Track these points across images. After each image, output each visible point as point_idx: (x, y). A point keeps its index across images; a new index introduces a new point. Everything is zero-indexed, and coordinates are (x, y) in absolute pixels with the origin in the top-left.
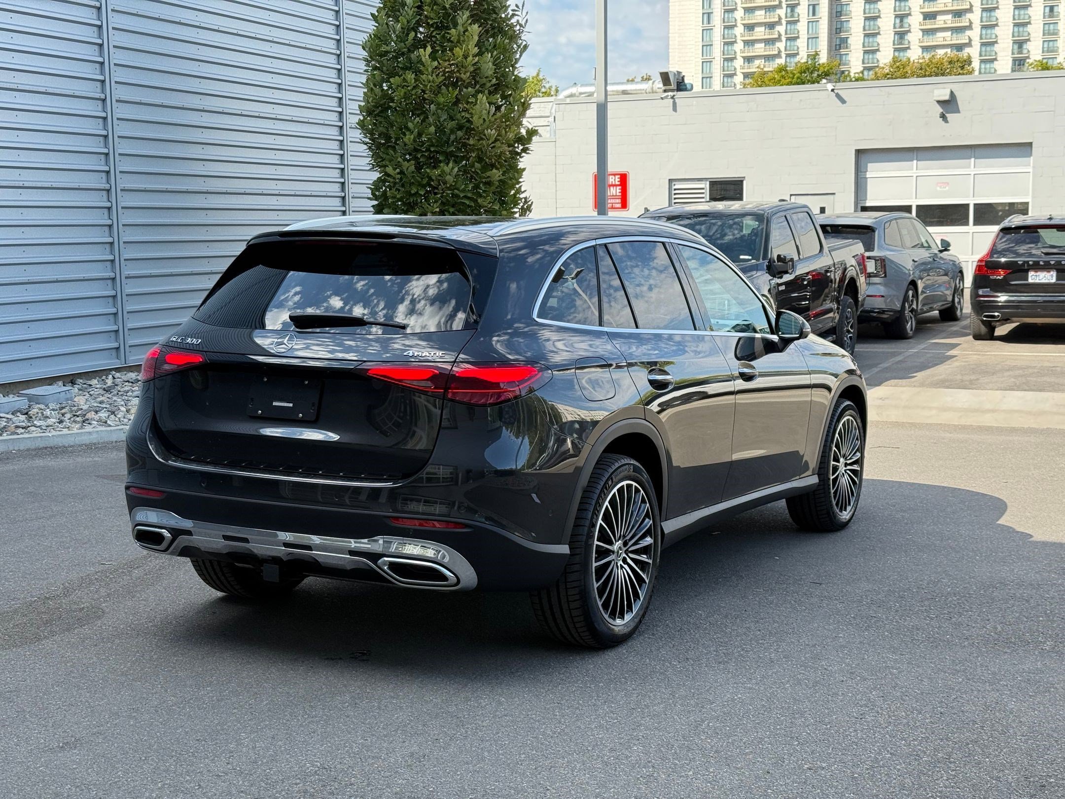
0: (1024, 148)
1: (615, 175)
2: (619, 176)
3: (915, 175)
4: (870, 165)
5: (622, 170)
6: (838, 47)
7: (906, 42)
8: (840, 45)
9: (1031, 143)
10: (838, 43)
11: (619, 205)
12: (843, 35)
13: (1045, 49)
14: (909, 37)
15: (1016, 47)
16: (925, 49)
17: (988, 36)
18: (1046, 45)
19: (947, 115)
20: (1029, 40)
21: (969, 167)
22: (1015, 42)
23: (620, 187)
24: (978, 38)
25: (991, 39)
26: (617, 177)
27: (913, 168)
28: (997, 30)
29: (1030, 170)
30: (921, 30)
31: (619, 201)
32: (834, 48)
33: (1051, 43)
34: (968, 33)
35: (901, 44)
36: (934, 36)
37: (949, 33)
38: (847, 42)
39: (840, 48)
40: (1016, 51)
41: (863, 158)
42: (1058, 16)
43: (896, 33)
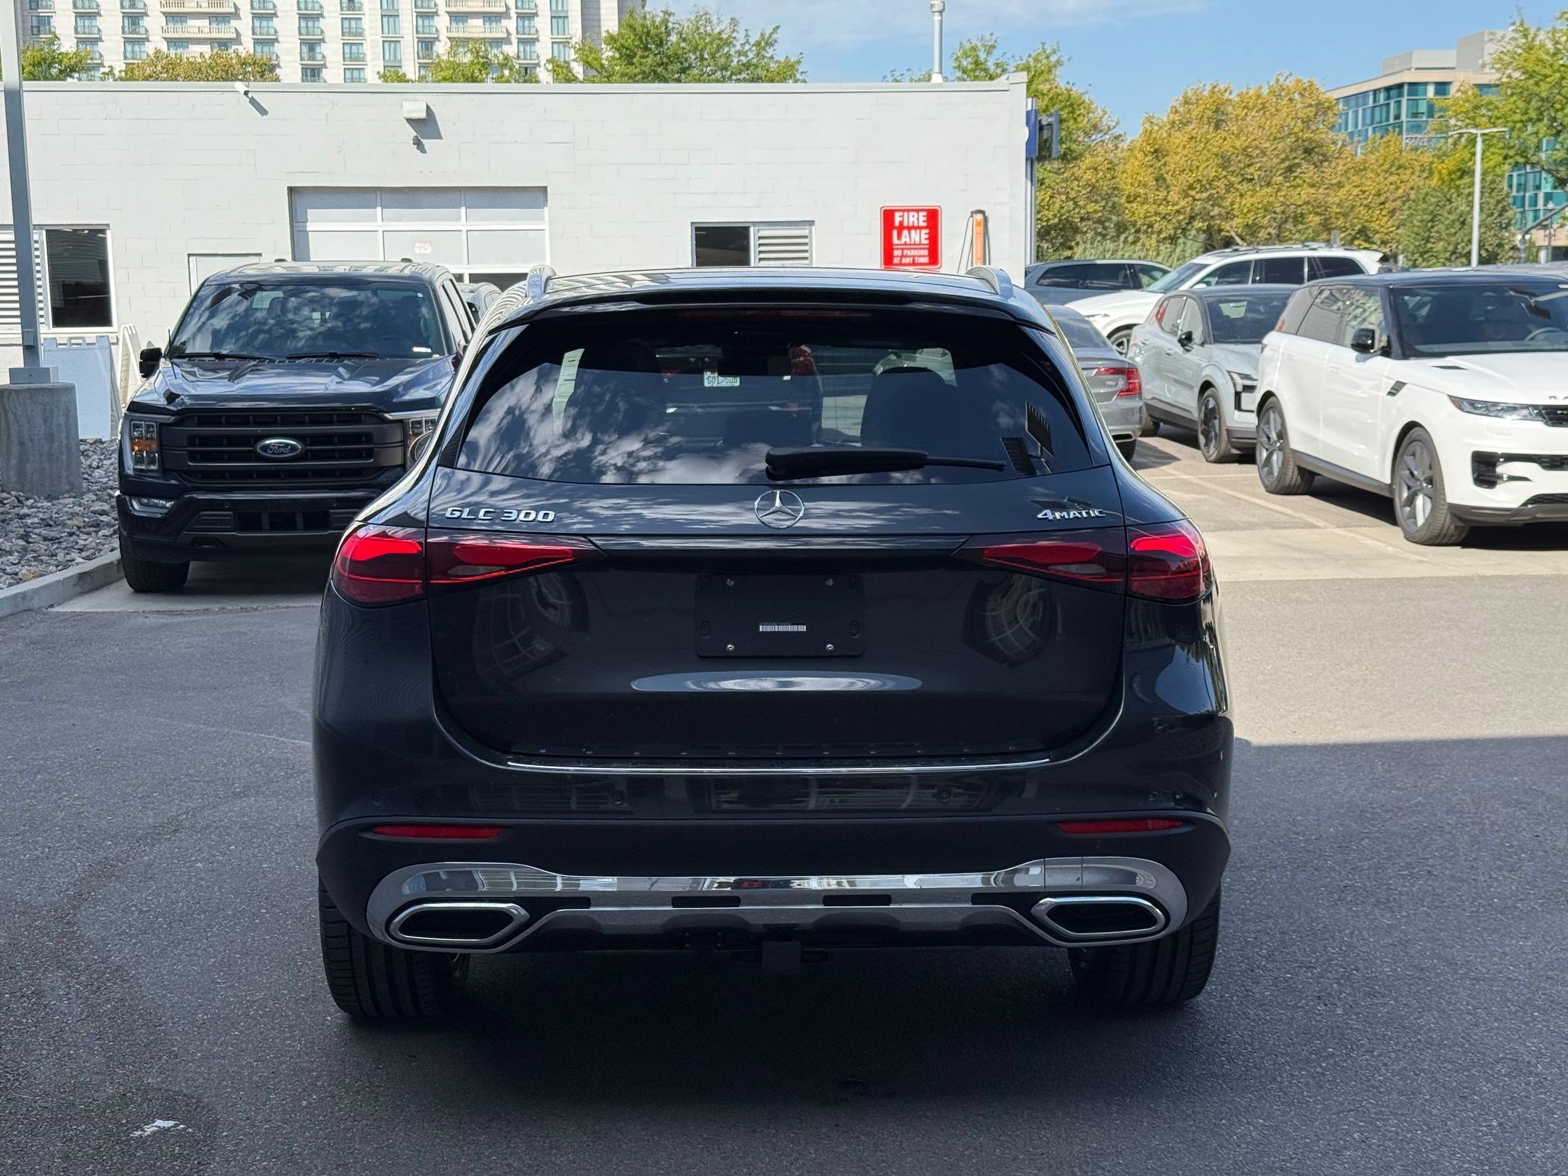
0: (534, 196)
1: (918, 211)
2: (925, 213)
3: (381, 230)
4: (311, 213)
5: (930, 203)
6: (35, 31)
7: (142, 30)
8: (39, 27)
9: (545, 189)
10: (35, 24)
11: (926, 260)
12: (42, 12)
13: (347, 56)
14: (146, 22)
15: (305, 49)
16: (172, 42)
17: (264, 31)
18: (347, 50)
19: (424, 141)
20: (323, 40)
21: (458, 219)
22: (303, 42)
23: (927, 231)
24: (250, 32)
25: (268, 34)
26: (922, 214)
27: (377, 220)
28: (276, 23)
29: (546, 227)
30: (164, 13)
31: (926, 252)
32: (29, 32)
33: (354, 47)
34: (234, 23)
35: (134, 32)
36: (184, 25)
37: (206, 22)
38: (49, 24)
39: (39, 33)
40: (305, 56)
41: (299, 200)
42: (360, 8)
43: (125, 15)
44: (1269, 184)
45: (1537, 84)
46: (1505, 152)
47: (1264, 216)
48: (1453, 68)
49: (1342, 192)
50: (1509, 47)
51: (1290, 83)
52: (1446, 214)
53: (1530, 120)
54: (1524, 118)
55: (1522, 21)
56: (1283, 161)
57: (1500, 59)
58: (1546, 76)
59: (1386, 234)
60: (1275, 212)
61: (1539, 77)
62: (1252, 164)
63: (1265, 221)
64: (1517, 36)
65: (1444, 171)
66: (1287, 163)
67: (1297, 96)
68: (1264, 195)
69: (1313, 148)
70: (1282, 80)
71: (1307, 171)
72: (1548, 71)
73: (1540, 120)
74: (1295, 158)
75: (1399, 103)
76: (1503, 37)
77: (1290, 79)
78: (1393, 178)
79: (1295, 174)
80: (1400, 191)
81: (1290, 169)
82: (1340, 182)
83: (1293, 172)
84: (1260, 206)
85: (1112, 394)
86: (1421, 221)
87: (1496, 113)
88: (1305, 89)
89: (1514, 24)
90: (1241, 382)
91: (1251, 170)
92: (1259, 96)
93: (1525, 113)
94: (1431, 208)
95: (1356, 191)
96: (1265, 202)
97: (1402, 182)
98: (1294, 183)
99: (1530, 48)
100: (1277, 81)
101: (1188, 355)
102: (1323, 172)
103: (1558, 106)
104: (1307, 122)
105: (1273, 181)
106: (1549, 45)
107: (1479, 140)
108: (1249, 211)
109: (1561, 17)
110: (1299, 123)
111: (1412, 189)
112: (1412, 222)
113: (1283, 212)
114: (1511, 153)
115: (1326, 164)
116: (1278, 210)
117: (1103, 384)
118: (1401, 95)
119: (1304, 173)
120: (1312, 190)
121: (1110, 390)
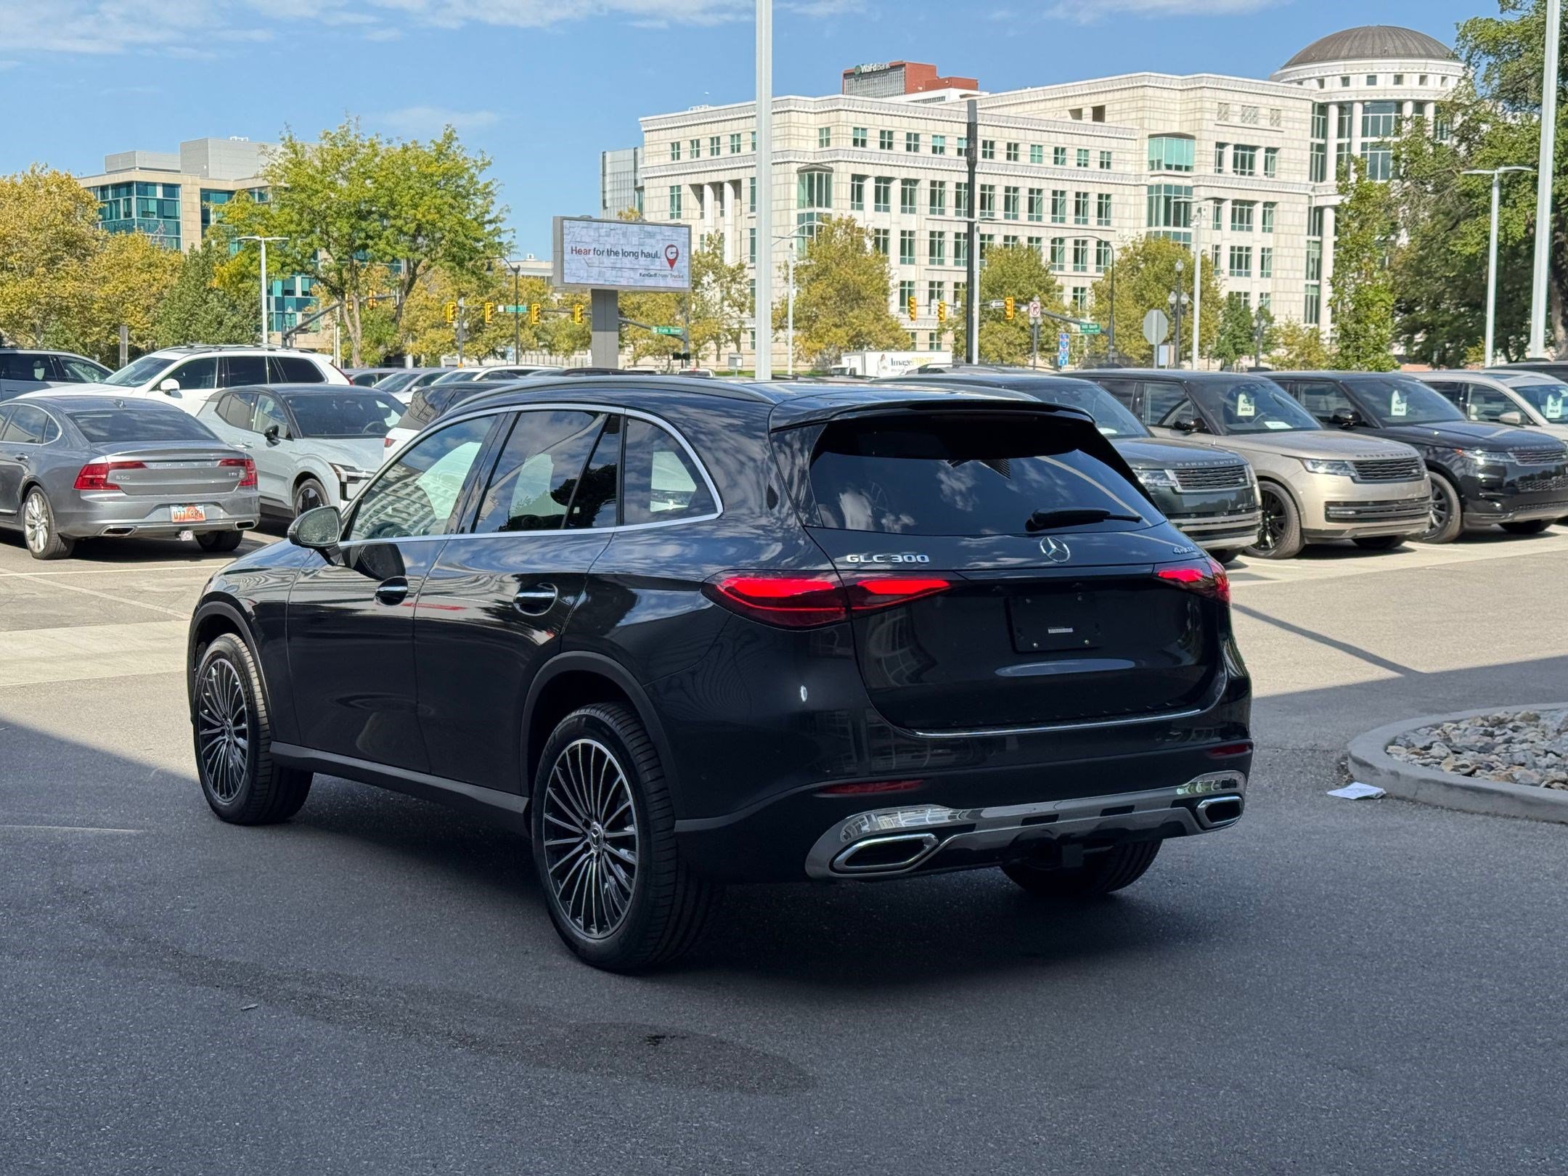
44: (31, 275)
45: (309, 197)
46: (282, 259)
47: (28, 307)
48: (179, 172)
49: (108, 288)
50: (280, 161)
51: (46, 174)
52: (203, 314)
53: (303, 231)
54: (299, 229)
55: (291, 137)
56: (45, 252)
57: (272, 171)
58: (317, 192)
59: (142, 330)
60: (39, 303)
61: (310, 192)
62: (12, 253)
63: (30, 312)
64: (287, 151)
65: (225, 274)
66: (49, 255)
67: (54, 189)
68: (27, 285)
69: (75, 242)
70: (37, 171)
71: (71, 264)
72: (319, 187)
73: (312, 232)
74: (56, 251)
75: (129, 201)
76: (275, 151)
77: (46, 170)
78: (145, 276)
79: (59, 266)
80: (154, 289)
81: (53, 261)
82: (104, 277)
83: (56, 264)
84: (23, 296)
85: (235, 484)
86: (178, 319)
87: (272, 222)
88: (63, 183)
89: (283, 139)
90: (344, 474)
91: (12, 259)
92: (14, 185)
93: (299, 224)
94: (188, 307)
95: (122, 287)
96: (29, 292)
97: (154, 280)
98: (58, 275)
99: (298, 164)
100: (33, 172)
101: (274, 448)
102: (86, 266)
103: (329, 220)
104: (68, 215)
105: (36, 272)
106: (318, 163)
107: (263, 246)
108: (12, 301)
109: (325, 137)
110: (59, 216)
111: (165, 287)
112: (169, 320)
113: (48, 304)
114: (288, 260)
115: (89, 258)
116: (43, 301)
117: (226, 475)
118: (129, 193)
119: (67, 266)
120: (77, 284)
121: (231, 480)
